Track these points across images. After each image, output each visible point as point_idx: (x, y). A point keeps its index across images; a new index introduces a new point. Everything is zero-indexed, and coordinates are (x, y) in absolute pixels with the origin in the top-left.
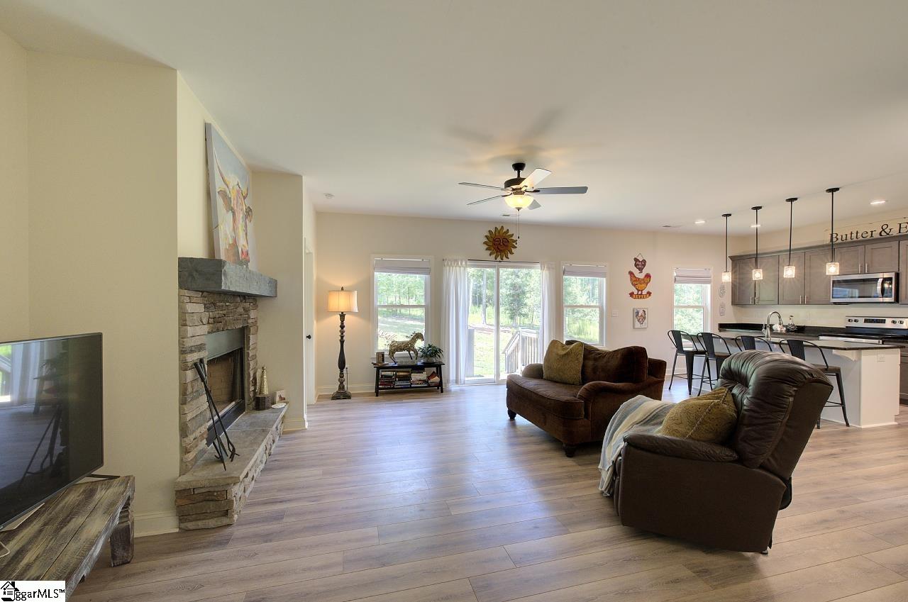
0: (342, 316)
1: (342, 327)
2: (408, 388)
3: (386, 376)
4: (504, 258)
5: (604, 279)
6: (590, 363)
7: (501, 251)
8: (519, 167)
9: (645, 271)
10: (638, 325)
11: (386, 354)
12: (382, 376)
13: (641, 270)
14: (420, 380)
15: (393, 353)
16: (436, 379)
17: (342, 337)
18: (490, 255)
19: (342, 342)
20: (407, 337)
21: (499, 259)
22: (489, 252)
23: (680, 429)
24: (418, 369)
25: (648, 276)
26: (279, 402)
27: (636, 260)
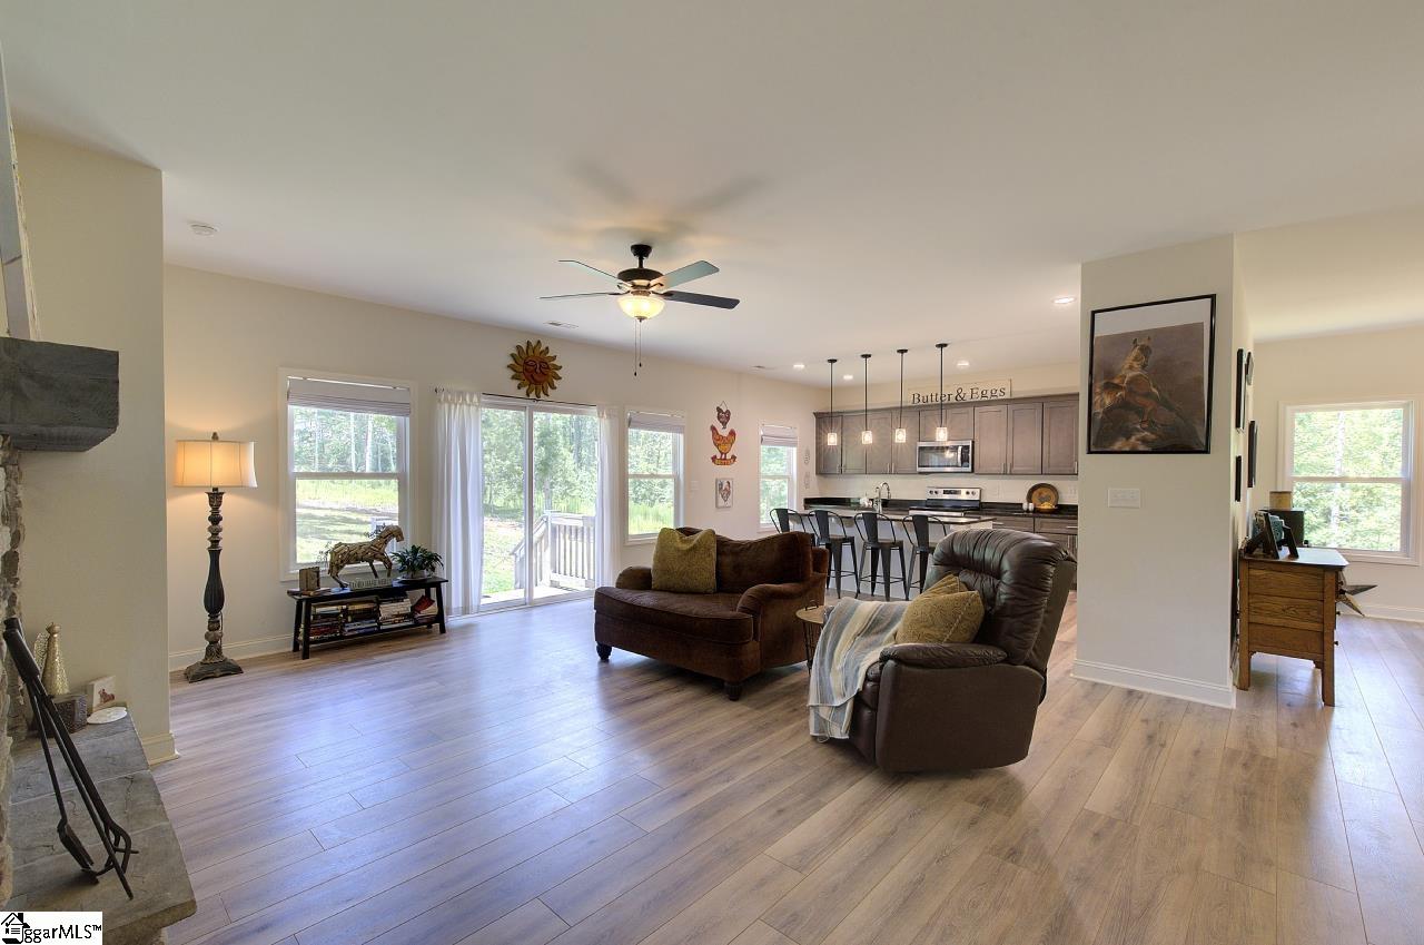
0: (215, 497)
1: (215, 519)
2: (376, 632)
3: (325, 616)
4: (542, 395)
5: (681, 436)
6: (727, 560)
7: (536, 382)
8: (641, 251)
9: (730, 426)
10: (721, 502)
11: (324, 569)
12: (316, 616)
13: (724, 424)
14: (397, 616)
15: (339, 567)
16: (432, 610)
17: (215, 542)
18: (519, 388)
19: (215, 554)
20: (367, 535)
21: (533, 395)
22: (516, 383)
23: (932, 633)
24: (394, 594)
25: (732, 433)
26: (101, 707)
27: (719, 410)
